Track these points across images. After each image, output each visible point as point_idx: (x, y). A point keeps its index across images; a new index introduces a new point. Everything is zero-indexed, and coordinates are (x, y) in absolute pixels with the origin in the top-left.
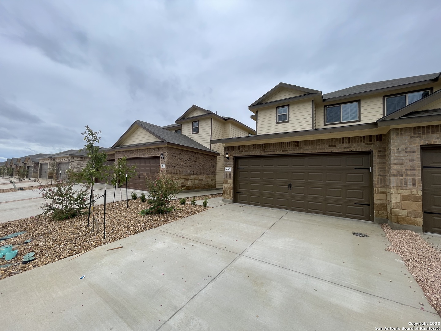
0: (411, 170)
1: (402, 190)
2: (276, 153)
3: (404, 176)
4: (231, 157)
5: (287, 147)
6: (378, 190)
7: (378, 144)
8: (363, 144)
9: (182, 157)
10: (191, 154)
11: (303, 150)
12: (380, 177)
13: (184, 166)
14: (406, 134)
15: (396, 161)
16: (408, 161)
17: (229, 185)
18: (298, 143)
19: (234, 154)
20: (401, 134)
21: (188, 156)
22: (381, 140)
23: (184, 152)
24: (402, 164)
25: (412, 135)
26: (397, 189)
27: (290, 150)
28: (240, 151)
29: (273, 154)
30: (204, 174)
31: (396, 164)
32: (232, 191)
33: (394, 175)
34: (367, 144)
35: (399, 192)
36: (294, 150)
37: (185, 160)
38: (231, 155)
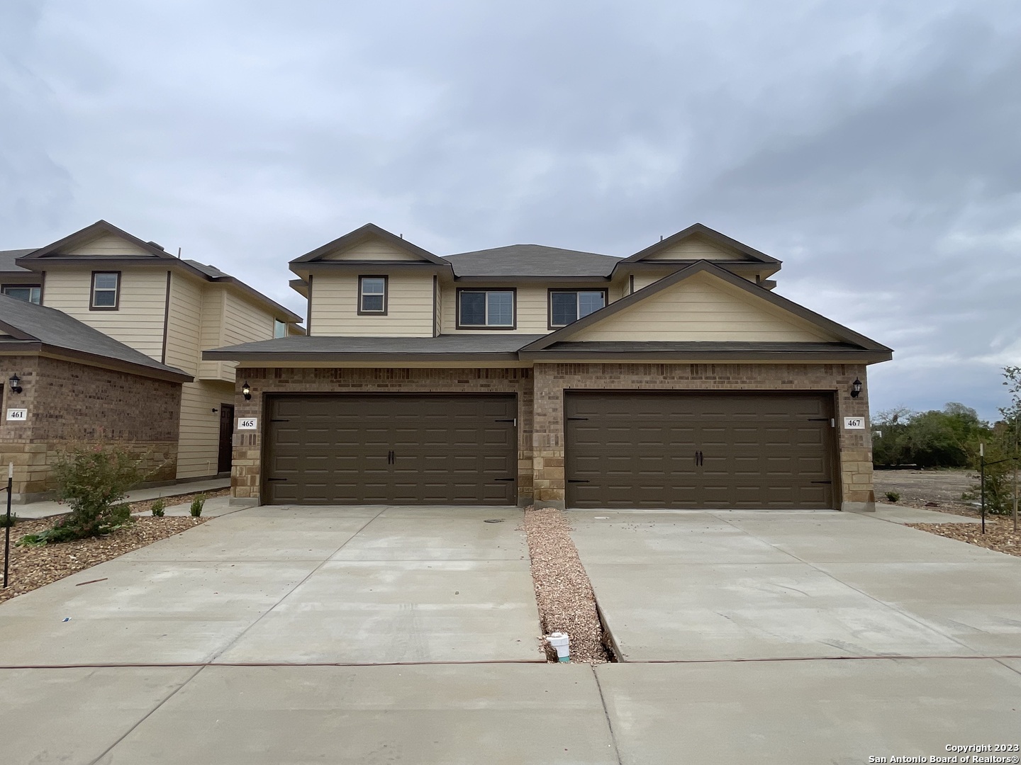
0: (554, 423)
1: (545, 452)
2: (364, 389)
3: (547, 431)
4: (258, 394)
5: (388, 378)
6: (523, 455)
7: (524, 382)
8: (506, 382)
9: (81, 388)
10: (106, 378)
11: (417, 386)
12: (525, 434)
13: (86, 415)
14: (551, 372)
15: (540, 411)
16: (551, 410)
17: (250, 463)
18: (407, 372)
19: (264, 386)
20: (545, 372)
21: (98, 383)
22: (527, 377)
23: (86, 373)
24: (545, 415)
25: (556, 374)
26: (540, 451)
27: (392, 386)
28: (280, 382)
29: (359, 391)
30: (144, 438)
31: (539, 415)
32: (258, 477)
33: (537, 431)
34: (511, 382)
35: (542, 455)
36: (400, 386)
37: (90, 397)
38: (255, 389)
